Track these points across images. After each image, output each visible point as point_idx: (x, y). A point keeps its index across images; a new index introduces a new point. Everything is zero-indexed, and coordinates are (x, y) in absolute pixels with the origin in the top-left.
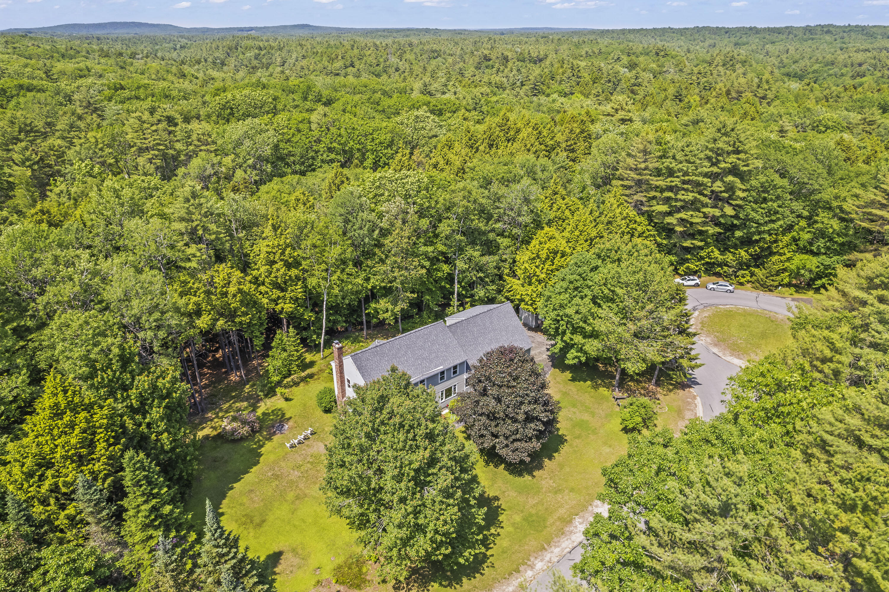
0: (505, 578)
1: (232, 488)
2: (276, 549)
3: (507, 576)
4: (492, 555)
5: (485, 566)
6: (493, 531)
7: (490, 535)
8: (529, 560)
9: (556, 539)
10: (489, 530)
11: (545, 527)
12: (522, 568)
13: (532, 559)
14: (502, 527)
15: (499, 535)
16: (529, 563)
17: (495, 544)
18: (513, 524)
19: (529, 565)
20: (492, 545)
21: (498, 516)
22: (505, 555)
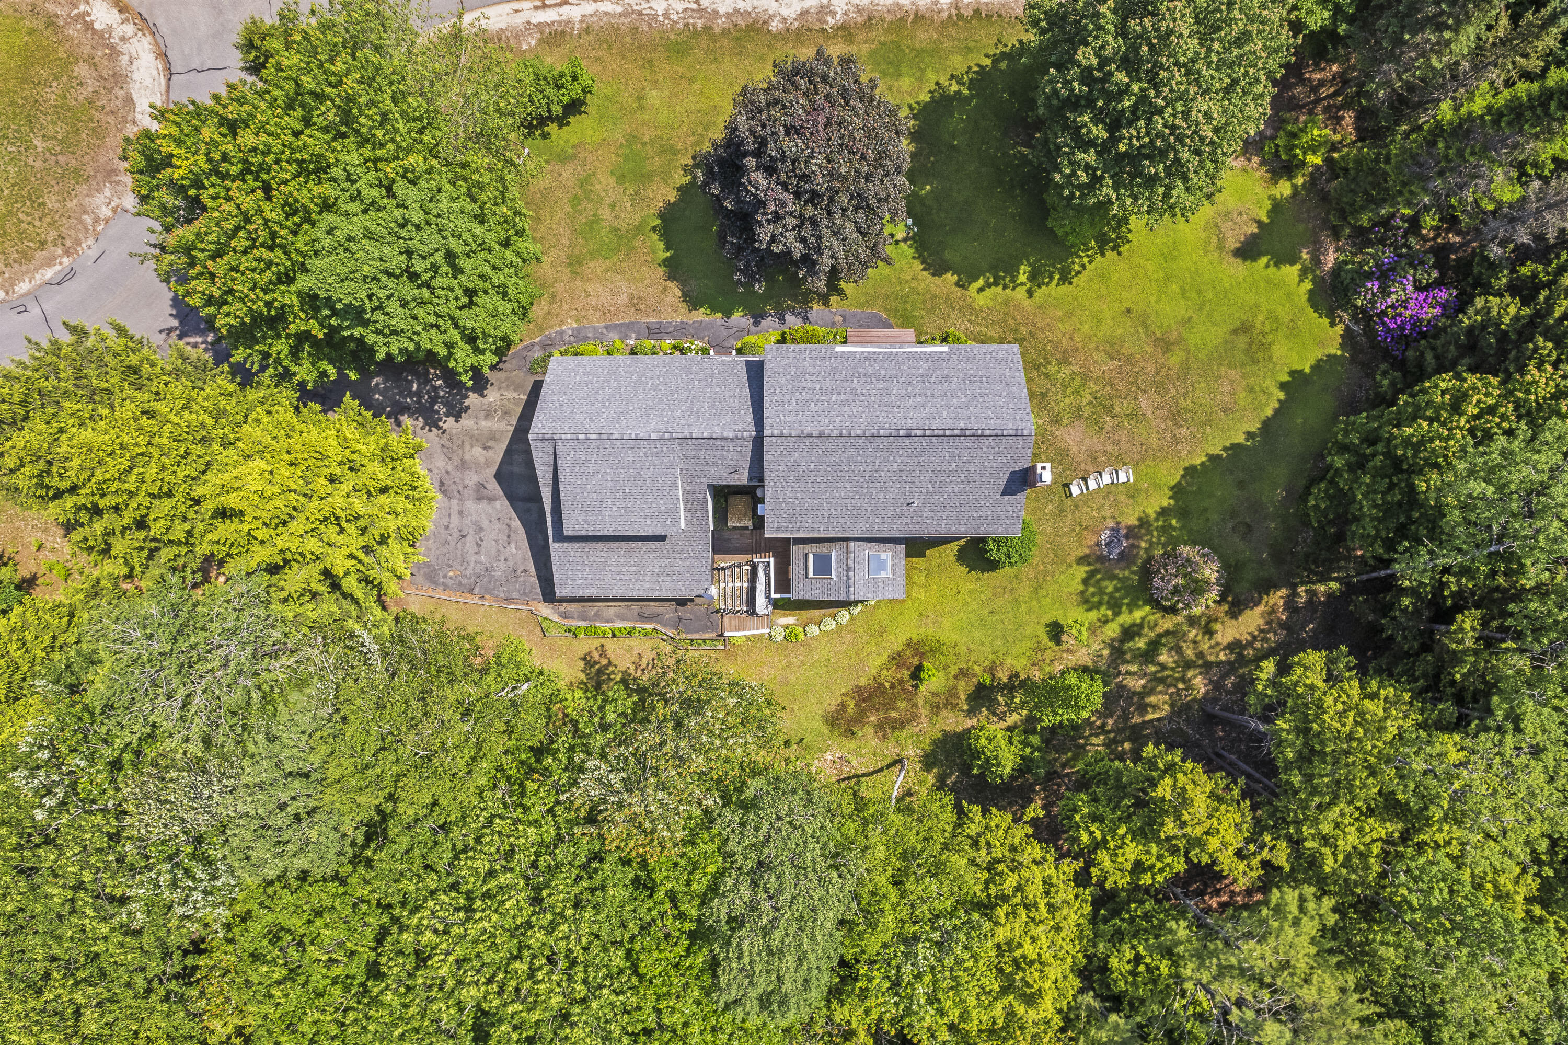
0: (1000, 16)
1: (1250, 435)
2: (1240, 269)
3: (995, 18)
4: (986, 55)
5: (1007, 50)
6: (954, 87)
7: (963, 84)
8: (950, 16)
9: (889, 18)
10: (959, 93)
11: (883, 44)
12: (968, 13)
13: (945, 15)
14: (937, 84)
15: (952, 77)
16: (954, 12)
17: (969, 68)
18: (920, 79)
19: (957, 8)
20: (976, 69)
21: (926, 105)
22: (972, 44)
